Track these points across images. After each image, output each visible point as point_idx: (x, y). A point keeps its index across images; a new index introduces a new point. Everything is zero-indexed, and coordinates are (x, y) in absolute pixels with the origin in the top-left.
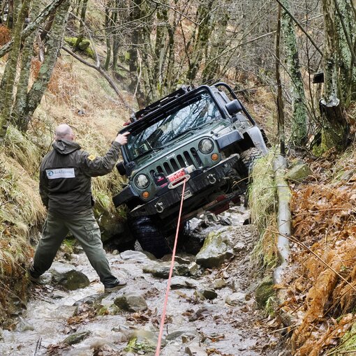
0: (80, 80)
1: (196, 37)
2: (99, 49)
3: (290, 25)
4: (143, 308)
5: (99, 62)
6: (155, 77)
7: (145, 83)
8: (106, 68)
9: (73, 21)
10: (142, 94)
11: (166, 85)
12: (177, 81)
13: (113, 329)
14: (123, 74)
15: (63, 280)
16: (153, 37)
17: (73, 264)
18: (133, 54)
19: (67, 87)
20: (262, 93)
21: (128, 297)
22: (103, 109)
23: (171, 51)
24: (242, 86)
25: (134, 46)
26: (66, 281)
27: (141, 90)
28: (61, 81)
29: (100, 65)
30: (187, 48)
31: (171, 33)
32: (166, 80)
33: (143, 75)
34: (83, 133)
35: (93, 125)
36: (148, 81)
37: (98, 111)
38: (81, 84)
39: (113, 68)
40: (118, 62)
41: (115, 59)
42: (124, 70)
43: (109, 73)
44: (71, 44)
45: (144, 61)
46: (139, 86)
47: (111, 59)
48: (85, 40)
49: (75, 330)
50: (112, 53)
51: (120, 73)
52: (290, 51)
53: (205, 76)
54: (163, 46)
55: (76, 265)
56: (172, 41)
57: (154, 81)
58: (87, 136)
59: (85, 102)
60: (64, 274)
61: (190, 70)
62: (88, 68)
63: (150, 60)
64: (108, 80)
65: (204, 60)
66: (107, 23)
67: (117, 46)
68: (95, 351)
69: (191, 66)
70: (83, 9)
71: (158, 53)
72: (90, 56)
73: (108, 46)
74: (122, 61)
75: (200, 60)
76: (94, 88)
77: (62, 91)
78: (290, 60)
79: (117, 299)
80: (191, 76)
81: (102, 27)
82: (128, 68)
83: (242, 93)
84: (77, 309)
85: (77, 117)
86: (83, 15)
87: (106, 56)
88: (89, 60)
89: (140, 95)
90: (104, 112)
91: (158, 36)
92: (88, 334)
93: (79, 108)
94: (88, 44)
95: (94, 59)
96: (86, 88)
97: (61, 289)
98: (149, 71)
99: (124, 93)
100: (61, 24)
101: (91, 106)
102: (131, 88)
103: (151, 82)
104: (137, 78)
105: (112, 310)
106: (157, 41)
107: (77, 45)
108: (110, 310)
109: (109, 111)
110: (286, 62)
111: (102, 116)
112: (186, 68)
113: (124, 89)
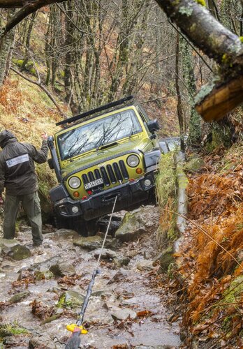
0: (25, 94)
1: (117, 58)
2: (41, 69)
3: (187, 48)
4: (72, 273)
5: (40, 80)
6: (86, 90)
7: (77, 95)
8: (46, 84)
9: (20, 47)
10: (75, 105)
11: (94, 97)
12: (102, 93)
13: (48, 291)
14: (60, 88)
15: (10, 252)
16: (84, 59)
17: (19, 240)
18: (67, 72)
19: (14, 100)
20: (172, 101)
21: (60, 265)
22: (43, 117)
23: (97, 70)
24: (156, 96)
25: (67, 66)
26: (12, 254)
27: (74, 101)
28: (9, 95)
29: (42, 82)
30: (110, 67)
31: (97, 55)
32: (94, 93)
33: (75, 88)
34: (26, 136)
35: (34, 130)
36: (79, 94)
37: (39, 119)
38: (26, 97)
39: (52, 83)
40: (57, 79)
41: (54, 77)
42: (60, 85)
43: (49, 88)
44: (19, 66)
45: (76, 78)
46: (72, 98)
47: (51, 77)
48: (30, 63)
49: (19, 292)
50: (51, 72)
51: (58, 87)
52: (187, 68)
53: (125, 89)
54: (90, 66)
55: (21, 241)
56: (97, 62)
57: (84, 94)
58: (29, 138)
59: (29, 112)
60: (11, 248)
61: (113, 84)
62: (32, 84)
63: (80, 77)
64: (47, 93)
65: (125, 76)
66: (46, 48)
67: (55, 66)
68: (33, 307)
69: (114, 81)
70: (28, 38)
71: (87, 71)
72: (34, 75)
73: (48, 66)
74: (60, 78)
75: (121, 76)
76: (36, 100)
77: (10, 103)
78: (187, 76)
79: (52, 267)
80: (113, 89)
81: (43, 52)
82: (63, 84)
83: (155, 102)
84: (20, 275)
85: (22, 124)
86: (28, 42)
87: (46, 74)
88: (33, 78)
89: (73, 105)
90: (43, 119)
91: (88, 58)
92: (29, 294)
93: (24, 116)
94: (32, 65)
95: (37, 77)
96: (29, 100)
97: (9, 260)
98: (80, 86)
99: (61, 104)
100: (7, 50)
101: (33, 115)
102: (66, 99)
103: (82, 94)
104: (70, 92)
105: (48, 276)
106: (87, 61)
107: (23, 66)
108: (47, 275)
109: (47, 118)
110: (184, 77)
111: (42, 122)
112: (110, 83)
113: (61, 100)
